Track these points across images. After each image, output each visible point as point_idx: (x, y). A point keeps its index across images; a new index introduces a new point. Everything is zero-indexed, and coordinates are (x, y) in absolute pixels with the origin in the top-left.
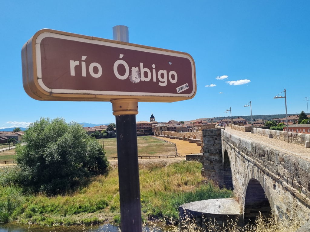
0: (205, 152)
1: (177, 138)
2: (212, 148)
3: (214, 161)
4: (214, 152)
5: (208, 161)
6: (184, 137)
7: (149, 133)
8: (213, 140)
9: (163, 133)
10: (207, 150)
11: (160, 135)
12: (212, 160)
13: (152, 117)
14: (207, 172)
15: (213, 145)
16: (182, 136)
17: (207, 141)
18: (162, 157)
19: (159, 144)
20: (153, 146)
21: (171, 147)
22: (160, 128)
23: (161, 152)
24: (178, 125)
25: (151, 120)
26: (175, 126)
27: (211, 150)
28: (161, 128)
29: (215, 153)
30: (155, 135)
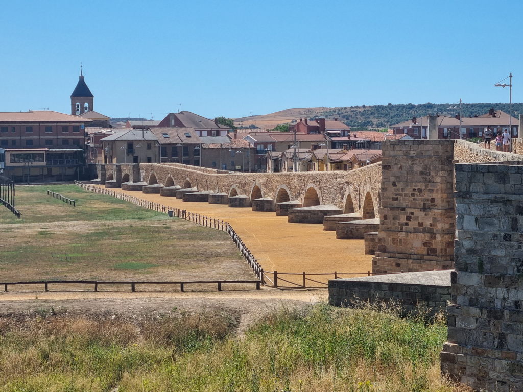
0: (465, 268)
1: (218, 200)
2: (499, 253)
3: (506, 313)
4: (510, 272)
5: (475, 311)
6: (257, 192)
7: (70, 172)
8: (507, 213)
9: (142, 174)
10: (473, 260)
11: (131, 183)
12: (498, 304)
13: (82, 93)
14: (471, 362)
15: (507, 238)
16: (244, 192)
17: (476, 220)
18: (195, 287)
19: (145, 223)
20: (119, 234)
21: (211, 243)
22: (124, 147)
23: (177, 266)
24: (210, 133)
25: (73, 104)
26: (196, 138)
27: (493, 260)
28: (130, 145)
29: (511, 276)
30: (102, 182)
